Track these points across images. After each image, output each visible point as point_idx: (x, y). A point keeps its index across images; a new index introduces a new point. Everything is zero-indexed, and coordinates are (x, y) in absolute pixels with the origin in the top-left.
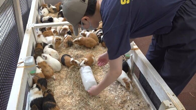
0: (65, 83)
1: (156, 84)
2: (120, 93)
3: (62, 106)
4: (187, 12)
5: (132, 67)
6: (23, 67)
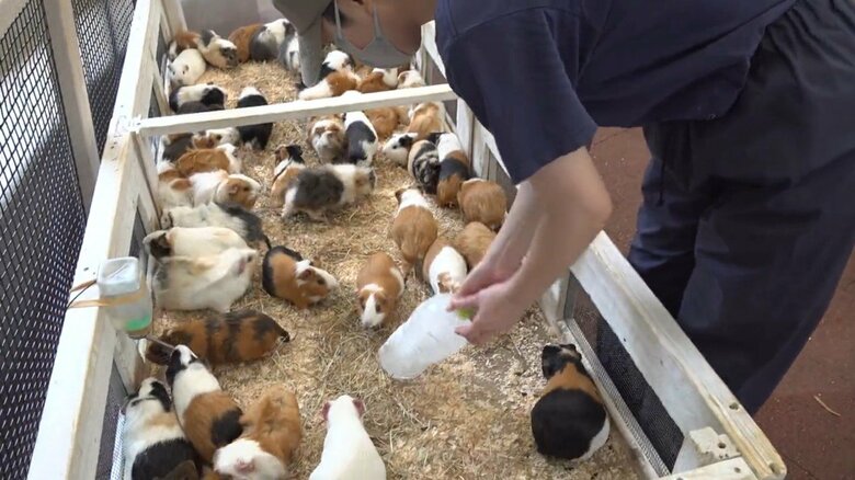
2: (514, 403)
5: (561, 292)
6: (95, 304)
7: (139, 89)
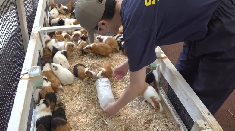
0: (78, 98)
1: (188, 100)
2: (144, 110)
3: (75, 126)
4: (226, 13)
5: (158, 79)
6: (27, 79)
7: (41, 19)
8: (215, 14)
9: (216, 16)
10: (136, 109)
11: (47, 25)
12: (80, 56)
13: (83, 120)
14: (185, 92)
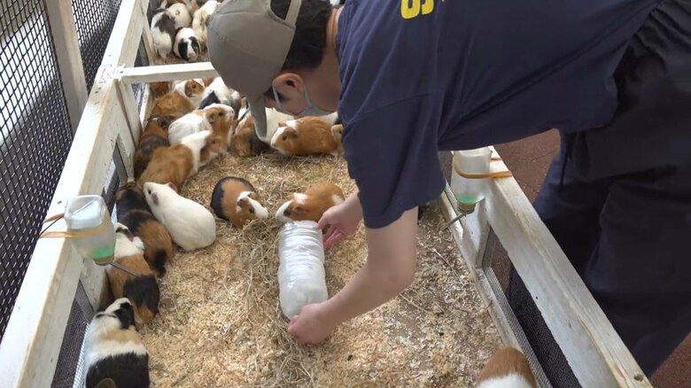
0: (227, 293)
1: (570, 325)
2: (432, 341)
3: (209, 384)
5: (481, 244)
6: (63, 235)
7: (127, 42)
8: (642, 37)
9: (646, 44)
10: (406, 336)
11: (150, 58)
12: (244, 157)
13: (237, 368)
14: (563, 296)
